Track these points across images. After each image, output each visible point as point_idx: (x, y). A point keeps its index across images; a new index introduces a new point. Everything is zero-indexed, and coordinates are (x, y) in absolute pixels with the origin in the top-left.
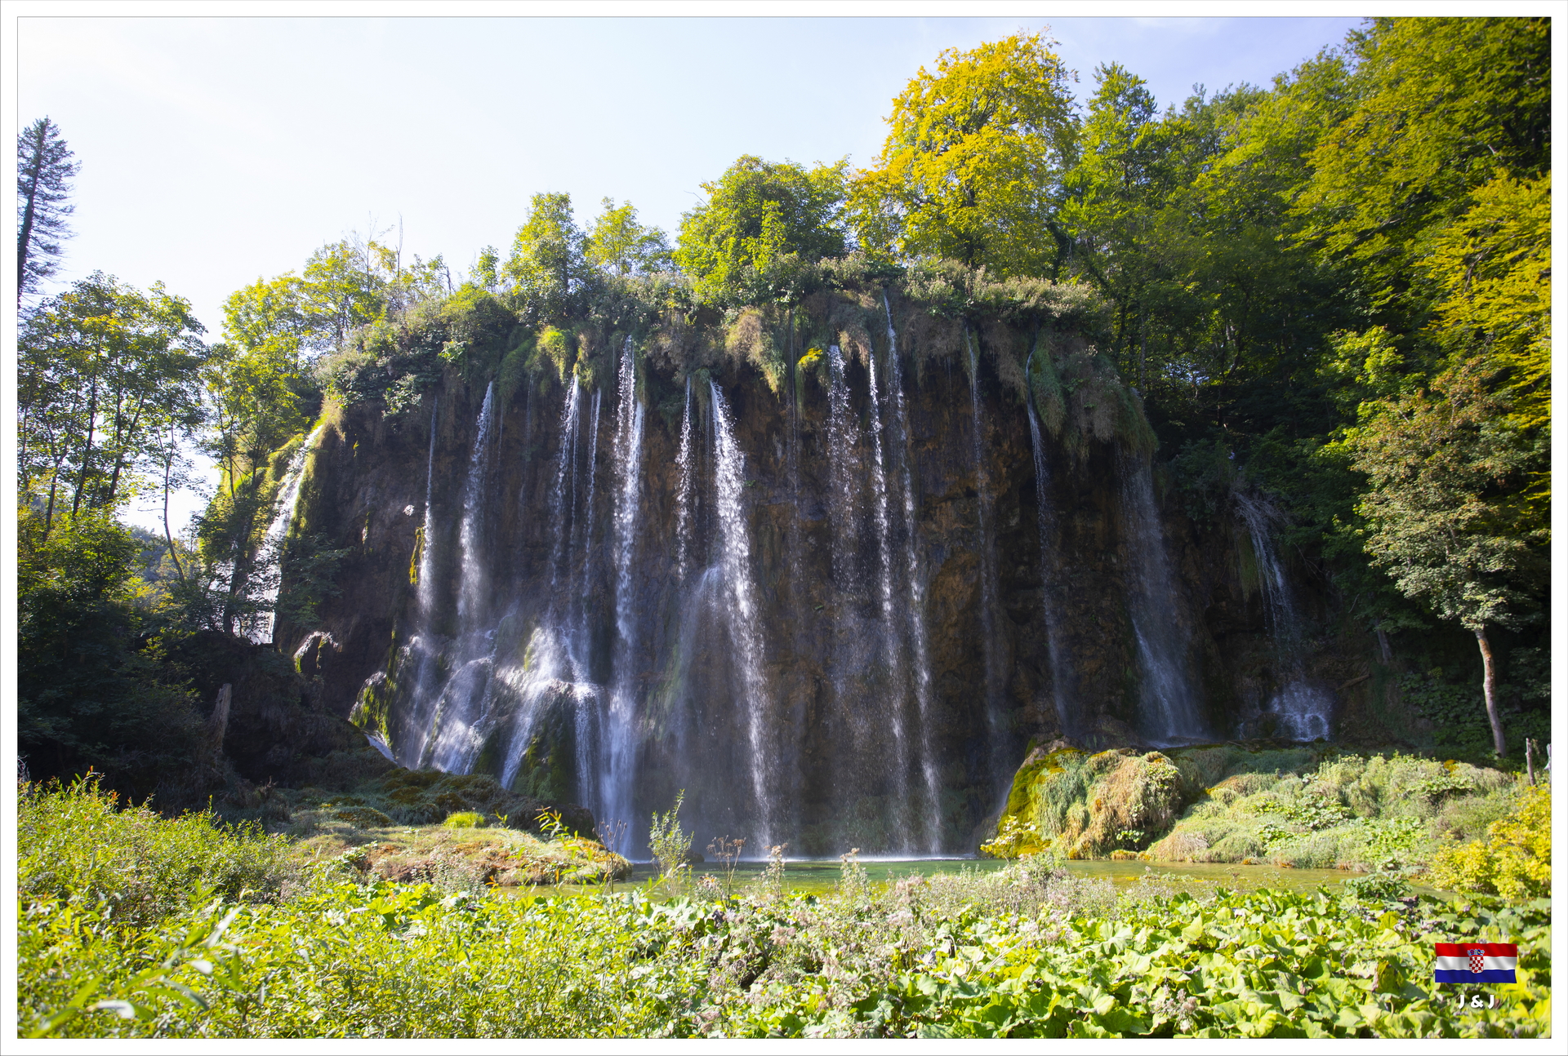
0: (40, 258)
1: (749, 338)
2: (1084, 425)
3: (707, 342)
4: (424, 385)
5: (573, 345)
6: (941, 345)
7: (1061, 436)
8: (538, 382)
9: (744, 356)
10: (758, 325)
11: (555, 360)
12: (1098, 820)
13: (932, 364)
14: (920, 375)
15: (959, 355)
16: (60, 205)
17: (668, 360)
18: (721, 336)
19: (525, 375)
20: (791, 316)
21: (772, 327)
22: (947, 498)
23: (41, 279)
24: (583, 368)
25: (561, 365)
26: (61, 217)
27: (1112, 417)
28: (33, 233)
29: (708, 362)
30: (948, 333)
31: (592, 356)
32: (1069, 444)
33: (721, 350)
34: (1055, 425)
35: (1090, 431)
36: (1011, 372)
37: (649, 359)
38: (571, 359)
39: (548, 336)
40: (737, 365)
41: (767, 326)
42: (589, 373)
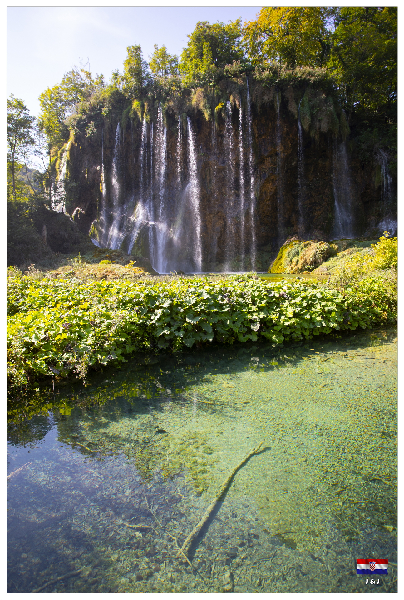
1: (199, 100)
2: (317, 127)
3: (186, 102)
4: (98, 125)
5: (143, 106)
6: (266, 98)
7: (309, 131)
8: (134, 121)
9: (198, 107)
10: (202, 95)
11: (138, 113)
12: (301, 262)
13: (263, 106)
14: (259, 110)
15: (272, 102)
17: (173, 111)
18: (190, 100)
19: (129, 119)
20: (214, 90)
21: (207, 95)
24: (146, 115)
25: (140, 114)
27: (328, 123)
29: (187, 110)
30: (269, 93)
31: (149, 110)
32: (312, 134)
33: (191, 105)
34: (306, 127)
35: (320, 128)
36: (292, 107)
37: (167, 111)
38: (143, 112)
39: (136, 104)
40: (196, 111)
41: (205, 95)
42: (148, 117)
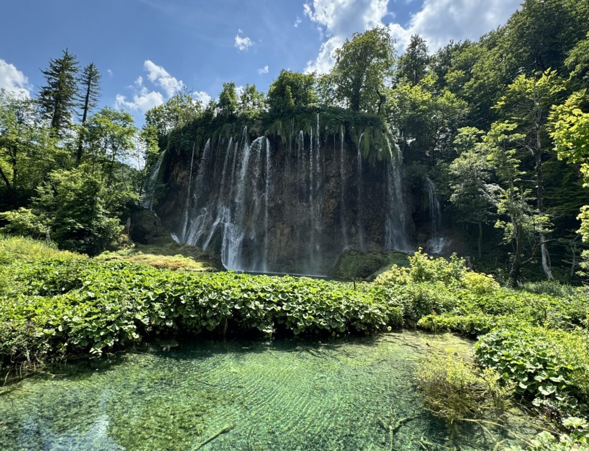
0: (91, 102)
2: (374, 156)
7: (368, 159)
10: (281, 124)
13: (330, 136)
16: (97, 87)
22: (333, 177)
23: (93, 108)
26: (97, 91)
28: (90, 95)
31: (236, 132)
32: (370, 162)
34: (366, 154)
35: (377, 157)
38: (231, 133)
